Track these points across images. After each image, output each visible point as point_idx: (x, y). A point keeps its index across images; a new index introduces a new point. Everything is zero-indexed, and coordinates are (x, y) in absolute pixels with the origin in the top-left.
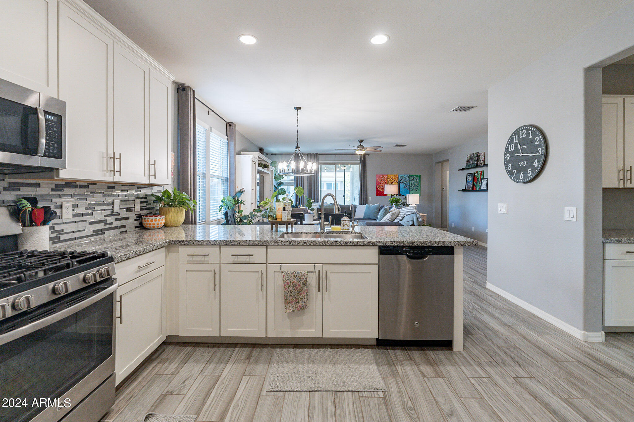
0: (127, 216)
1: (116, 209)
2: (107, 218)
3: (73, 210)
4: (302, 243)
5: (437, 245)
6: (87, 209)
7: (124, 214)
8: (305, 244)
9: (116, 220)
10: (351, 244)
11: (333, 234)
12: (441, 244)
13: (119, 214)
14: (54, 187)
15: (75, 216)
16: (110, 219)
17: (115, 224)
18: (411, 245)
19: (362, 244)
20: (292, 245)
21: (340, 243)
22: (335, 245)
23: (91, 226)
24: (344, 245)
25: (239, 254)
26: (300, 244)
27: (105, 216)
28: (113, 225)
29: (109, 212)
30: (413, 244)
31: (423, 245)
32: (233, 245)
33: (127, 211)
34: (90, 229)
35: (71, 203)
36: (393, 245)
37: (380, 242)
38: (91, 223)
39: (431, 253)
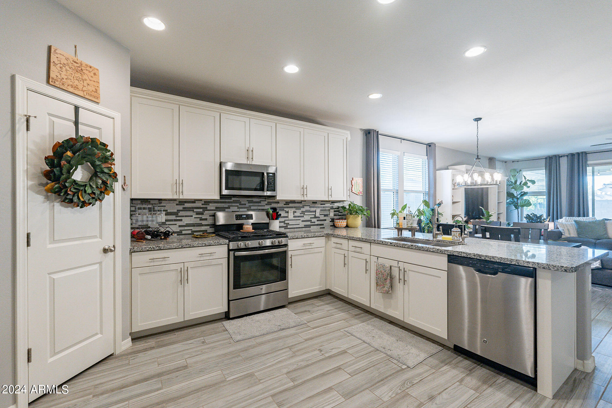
0: (325, 219)
1: (318, 215)
2: (311, 219)
3: (294, 214)
4: (389, 244)
5: (509, 263)
6: (300, 214)
7: (322, 217)
8: (391, 245)
9: (318, 220)
10: (423, 249)
11: (441, 242)
12: (515, 263)
13: (319, 218)
14: (285, 203)
15: (294, 217)
16: (313, 220)
17: (317, 223)
18: (479, 258)
19: (432, 250)
20: (384, 244)
21: (414, 247)
22: (411, 248)
23: (303, 222)
24: (418, 249)
25: (357, 246)
26: (388, 244)
27: (311, 218)
28: (316, 223)
29: (313, 216)
30: (480, 258)
31: (492, 260)
32: (353, 240)
33: (324, 216)
34: (302, 224)
35: (292, 211)
36: (460, 255)
37: (447, 251)
39: (501, 270)
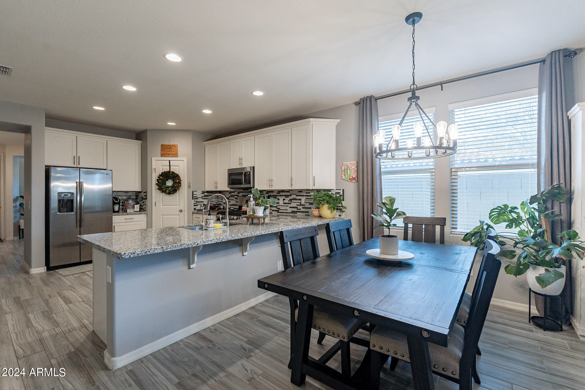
0: (310, 207)
1: (303, 202)
2: (297, 206)
3: (283, 201)
6: (289, 201)
7: (307, 205)
9: (303, 208)
13: (305, 205)
14: (277, 192)
15: (284, 203)
16: (299, 207)
17: (302, 210)
23: (291, 209)
29: (299, 204)
33: (310, 204)
34: (290, 210)
35: (282, 198)
38: (290, 207)
